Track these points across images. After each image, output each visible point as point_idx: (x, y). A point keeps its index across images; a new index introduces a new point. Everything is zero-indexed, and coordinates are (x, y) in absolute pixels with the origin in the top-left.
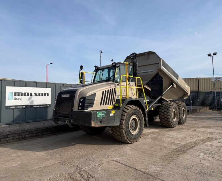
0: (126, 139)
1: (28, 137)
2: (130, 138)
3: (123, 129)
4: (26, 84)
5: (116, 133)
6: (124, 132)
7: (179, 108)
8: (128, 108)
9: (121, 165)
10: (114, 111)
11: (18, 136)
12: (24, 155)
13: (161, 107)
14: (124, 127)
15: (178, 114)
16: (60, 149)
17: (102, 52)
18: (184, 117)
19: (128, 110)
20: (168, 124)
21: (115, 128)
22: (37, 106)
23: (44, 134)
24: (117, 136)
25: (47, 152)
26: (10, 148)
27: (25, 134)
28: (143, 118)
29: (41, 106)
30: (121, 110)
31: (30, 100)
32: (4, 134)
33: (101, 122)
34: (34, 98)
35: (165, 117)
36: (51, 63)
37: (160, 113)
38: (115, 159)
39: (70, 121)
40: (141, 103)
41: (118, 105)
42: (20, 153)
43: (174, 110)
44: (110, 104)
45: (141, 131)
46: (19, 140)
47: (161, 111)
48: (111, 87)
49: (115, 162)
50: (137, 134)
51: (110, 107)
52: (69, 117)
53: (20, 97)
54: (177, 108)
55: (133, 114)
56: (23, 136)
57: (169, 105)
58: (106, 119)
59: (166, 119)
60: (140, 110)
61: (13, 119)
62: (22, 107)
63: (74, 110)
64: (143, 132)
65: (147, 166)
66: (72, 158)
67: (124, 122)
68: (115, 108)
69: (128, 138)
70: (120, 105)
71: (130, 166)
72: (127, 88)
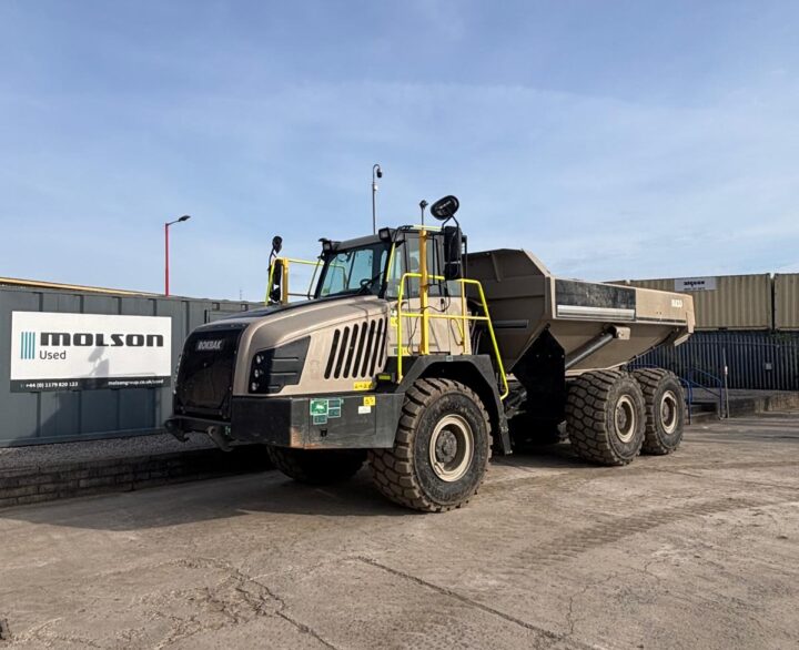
0: (418, 495)
1: (87, 488)
2: (432, 492)
3: (407, 460)
4: (81, 301)
5: (383, 473)
6: (409, 470)
7: (645, 394)
8: (428, 388)
9: (377, 569)
10: (374, 398)
11: (53, 482)
12: (72, 539)
13: (574, 389)
14: (409, 455)
15: (640, 417)
16: (192, 525)
17: (379, 175)
18: (670, 429)
19: (428, 394)
20: (598, 453)
21: (381, 458)
22: (121, 383)
23: (141, 480)
24: (388, 485)
25: (147, 531)
26: (25, 519)
27: (78, 476)
28: (489, 426)
29: (136, 383)
30: (398, 395)
31: (98, 361)
32: (8, 475)
33: (324, 433)
34: (110, 352)
35: (585, 427)
36: (183, 215)
37: (569, 409)
38: (367, 554)
39: (223, 428)
40: (481, 372)
41: (388, 378)
42: (58, 535)
43: (623, 399)
44: (363, 375)
45: (476, 470)
46: (56, 495)
47: (573, 404)
48: (366, 317)
49: (361, 563)
50: (462, 481)
51: (362, 383)
52: (219, 418)
53: (61, 348)
54: (639, 392)
55: (445, 411)
56: (71, 484)
57: (603, 381)
58: (343, 424)
59: (592, 435)
60: (477, 397)
61: (34, 428)
62: (66, 384)
63: (234, 394)
64: (486, 473)
65: (459, 575)
66: (225, 551)
67: (409, 437)
68: (380, 387)
69: (424, 494)
70: (397, 378)
71: (406, 573)
72: (422, 318)
